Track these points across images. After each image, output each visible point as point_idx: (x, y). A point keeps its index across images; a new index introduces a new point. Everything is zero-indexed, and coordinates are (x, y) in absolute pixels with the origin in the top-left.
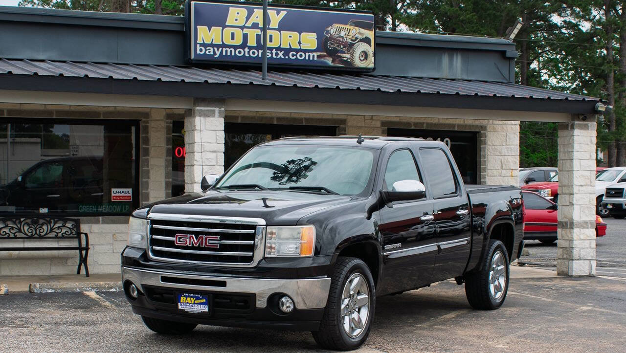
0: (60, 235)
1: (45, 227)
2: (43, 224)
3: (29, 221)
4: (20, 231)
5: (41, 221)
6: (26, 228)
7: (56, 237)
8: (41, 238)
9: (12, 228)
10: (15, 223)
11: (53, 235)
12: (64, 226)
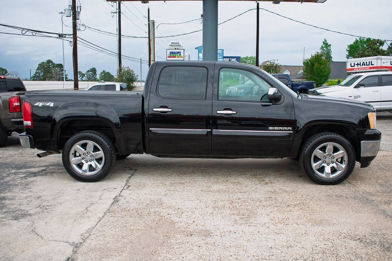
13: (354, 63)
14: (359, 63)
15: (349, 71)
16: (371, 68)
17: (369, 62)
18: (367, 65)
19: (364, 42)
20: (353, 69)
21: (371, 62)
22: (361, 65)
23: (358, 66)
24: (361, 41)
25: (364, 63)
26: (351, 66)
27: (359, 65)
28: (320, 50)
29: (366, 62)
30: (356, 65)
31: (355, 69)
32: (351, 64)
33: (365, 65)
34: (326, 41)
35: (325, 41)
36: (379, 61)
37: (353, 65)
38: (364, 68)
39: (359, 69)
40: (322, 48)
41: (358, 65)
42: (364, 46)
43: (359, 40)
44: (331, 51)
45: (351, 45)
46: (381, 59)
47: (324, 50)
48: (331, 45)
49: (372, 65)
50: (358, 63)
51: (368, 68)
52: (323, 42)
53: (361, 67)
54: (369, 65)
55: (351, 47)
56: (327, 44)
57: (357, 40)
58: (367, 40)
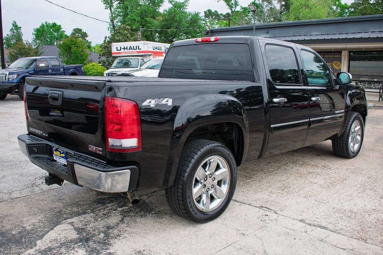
0: (376, 88)
1: (372, 85)
2: (372, 84)
3: (368, 83)
4: (364, 86)
5: (372, 83)
6: (366, 85)
7: (375, 88)
8: (370, 88)
9: (362, 85)
10: (363, 83)
11: (374, 88)
12: (379, 85)
13: (121, 47)
14: (126, 47)
15: (115, 55)
16: (138, 52)
17: (136, 46)
18: (134, 49)
19: (50, 27)
20: (120, 53)
21: (138, 46)
22: (128, 49)
23: (124, 50)
24: (47, 26)
25: (130, 47)
26: (117, 50)
27: (126, 49)
28: (10, 33)
29: (133, 47)
30: (123, 49)
31: (121, 53)
32: (117, 48)
33: (132, 49)
34: (16, 23)
35: (14, 23)
36: (146, 45)
37: (119, 49)
38: (132, 52)
39: (126, 53)
40: (12, 30)
41: (124, 48)
42: (50, 31)
43: (45, 24)
44: (22, 34)
45: (37, 29)
46: (147, 44)
47: (14, 32)
48: (21, 27)
49: (139, 49)
50: (124, 47)
51: (135, 52)
52: (12, 24)
53: (128, 51)
54: (136, 49)
55: (38, 31)
56: (16, 26)
57: (43, 24)
58: (53, 25)
